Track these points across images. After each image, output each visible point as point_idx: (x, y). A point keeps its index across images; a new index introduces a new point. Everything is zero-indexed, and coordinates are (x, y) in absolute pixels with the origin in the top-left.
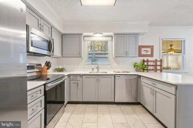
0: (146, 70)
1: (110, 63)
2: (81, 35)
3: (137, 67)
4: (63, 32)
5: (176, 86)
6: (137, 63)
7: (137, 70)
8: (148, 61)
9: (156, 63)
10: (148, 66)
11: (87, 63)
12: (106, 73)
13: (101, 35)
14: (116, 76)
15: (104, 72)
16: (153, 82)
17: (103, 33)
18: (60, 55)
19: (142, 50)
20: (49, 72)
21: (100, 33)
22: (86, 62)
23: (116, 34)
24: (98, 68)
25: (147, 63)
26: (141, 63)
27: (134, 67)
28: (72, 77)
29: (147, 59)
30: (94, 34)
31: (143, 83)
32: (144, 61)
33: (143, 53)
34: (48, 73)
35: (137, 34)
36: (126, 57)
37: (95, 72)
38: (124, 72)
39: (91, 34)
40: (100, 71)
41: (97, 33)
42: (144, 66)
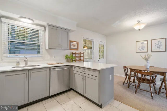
0: (75, 60)
1: (42, 55)
3: (68, 59)
5: (99, 71)
6: (68, 55)
7: (68, 61)
8: (76, 53)
9: (80, 55)
10: (76, 57)
12: (38, 66)
13: (31, 22)
14: (51, 68)
15: (35, 66)
16: (83, 70)
17: (34, 20)
19: (71, 44)
21: (29, 19)
22: (4, 54)
23: (49, 25)
24: (26, 61)
25: (75, 55)
26: (71, 55)
27: (66, 58)
29: (75, 52)
30: (20, 17)
31: (74, 72)
32: (73, 53)
33: (72, 47)
35: (68, 30)
36: (60, 49)
37: (22, 66)
38: (59, 64)
40: (29, 64)
42: (73, 58)
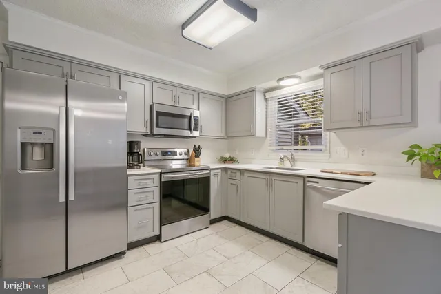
2: (252, 90)
4: (226, 93)
6: (420, 148)
11: (272, 148)
13: (295, 81)
18: (223, 135)
20: (198, 161)
21: (289, 77)
22: (270, 146)
23: (327, 68)
24: (293, 160)
28: (229, 172)
30: (278, 81)
34: (196, 163)
39: (273, 84)
41: (282, 79)
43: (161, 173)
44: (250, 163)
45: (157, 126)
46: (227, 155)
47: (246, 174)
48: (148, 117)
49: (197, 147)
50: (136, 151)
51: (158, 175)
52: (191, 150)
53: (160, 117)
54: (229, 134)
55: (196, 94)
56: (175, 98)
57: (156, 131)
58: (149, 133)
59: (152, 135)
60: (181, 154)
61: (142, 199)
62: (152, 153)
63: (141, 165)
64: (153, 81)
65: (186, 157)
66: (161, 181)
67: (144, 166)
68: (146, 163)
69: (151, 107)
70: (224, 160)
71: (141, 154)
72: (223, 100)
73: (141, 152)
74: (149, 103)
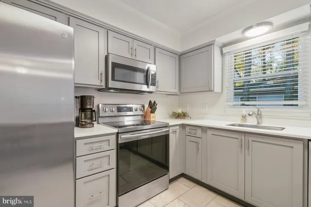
2: (211, 45)
4: (180, 50)
11: (229, 104)
15: (276, 129)
18: (176, 91)
20: (154, 117)
24: (259, 115)
28: (187, 129)
30: (243, 32)
34: (152, 119)
39: (236, 35)
43: (118, 133)
44: (202, 118)
45: (113, 79)
46: (180, 111)
47: (210, 132)
48: (102, 69)
49: (153, 103)
50: (88, 107)
51: (114, 137)
52: (147, 106)
53: (116, 69)
54: (182, 91)
55: (152, 48)
56: (132, 50)
57: (111, 84)
58: (104, 87)
59: (107, 89)
60: (136, 110)
61: (94, 167)
62: (107, 110)
63: (94, 122)
64: (108, 29)
65: (141, 113)
66: (117, 143)
67: (98, 123)
68: (100, 120)
69: (107, 58)
70: (178, 116)
71: (94, 111)
72: (177, 57)
73: (95, 108)
74: (103, 54)
